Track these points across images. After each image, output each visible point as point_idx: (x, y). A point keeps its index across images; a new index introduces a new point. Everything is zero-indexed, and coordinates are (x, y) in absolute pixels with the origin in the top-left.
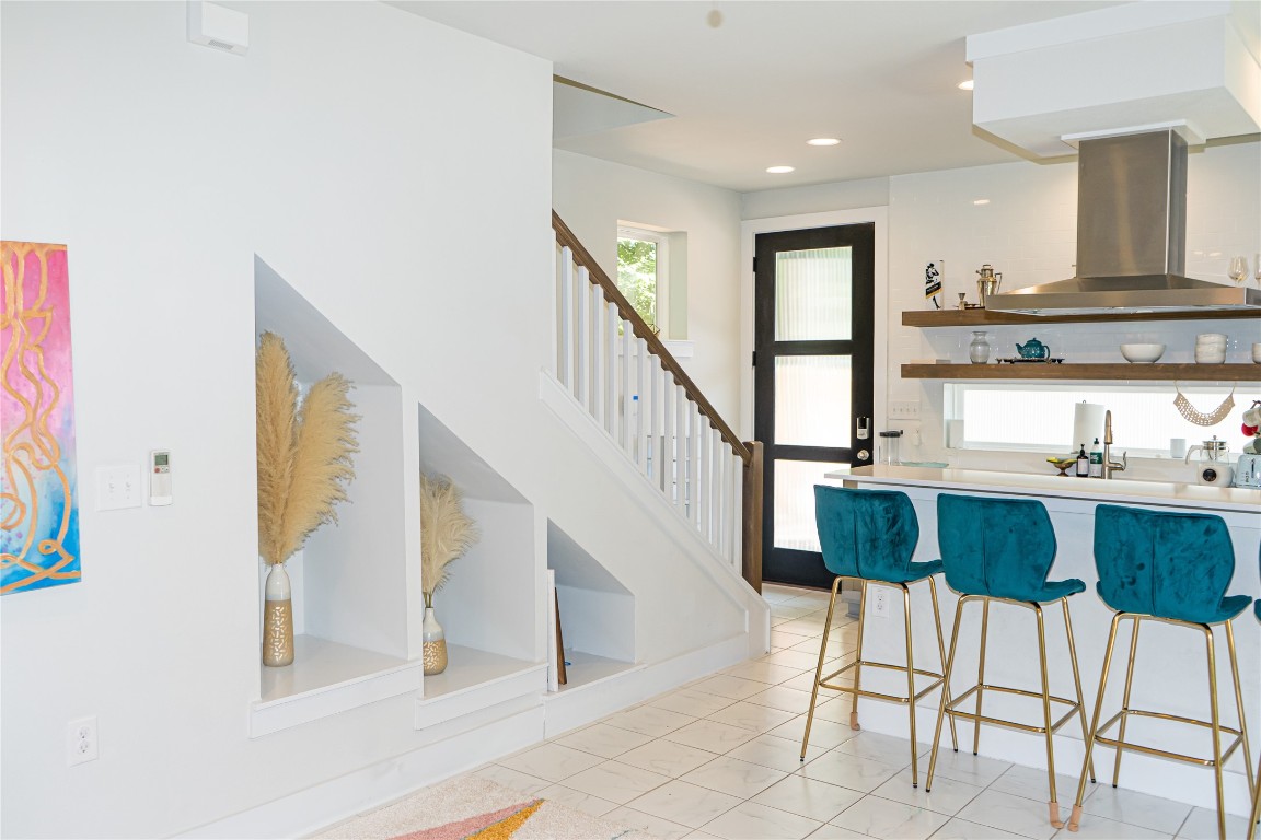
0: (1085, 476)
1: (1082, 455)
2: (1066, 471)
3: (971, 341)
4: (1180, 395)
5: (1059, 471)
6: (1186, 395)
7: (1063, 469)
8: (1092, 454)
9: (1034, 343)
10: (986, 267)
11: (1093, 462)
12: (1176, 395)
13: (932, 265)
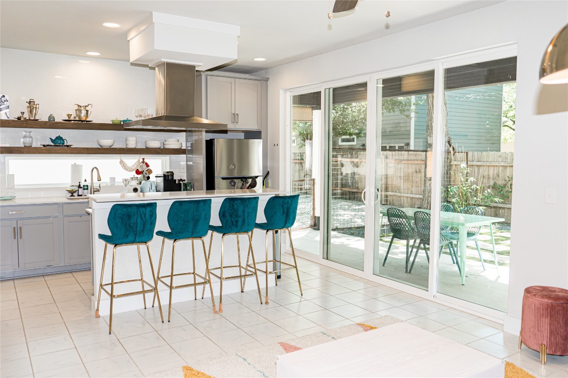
0: (81, 195)
1: (79, 187)
2: (74, 194)
3: (23, 136)
4: (121, 160)
5: (71, 194)
6: (124, 160)
7: (72, 193)
8: (84, 186)
9: (59, 138)
10: (31, 100)
11: (84, 189)
12: (119, 160)
13: (4, 96)
